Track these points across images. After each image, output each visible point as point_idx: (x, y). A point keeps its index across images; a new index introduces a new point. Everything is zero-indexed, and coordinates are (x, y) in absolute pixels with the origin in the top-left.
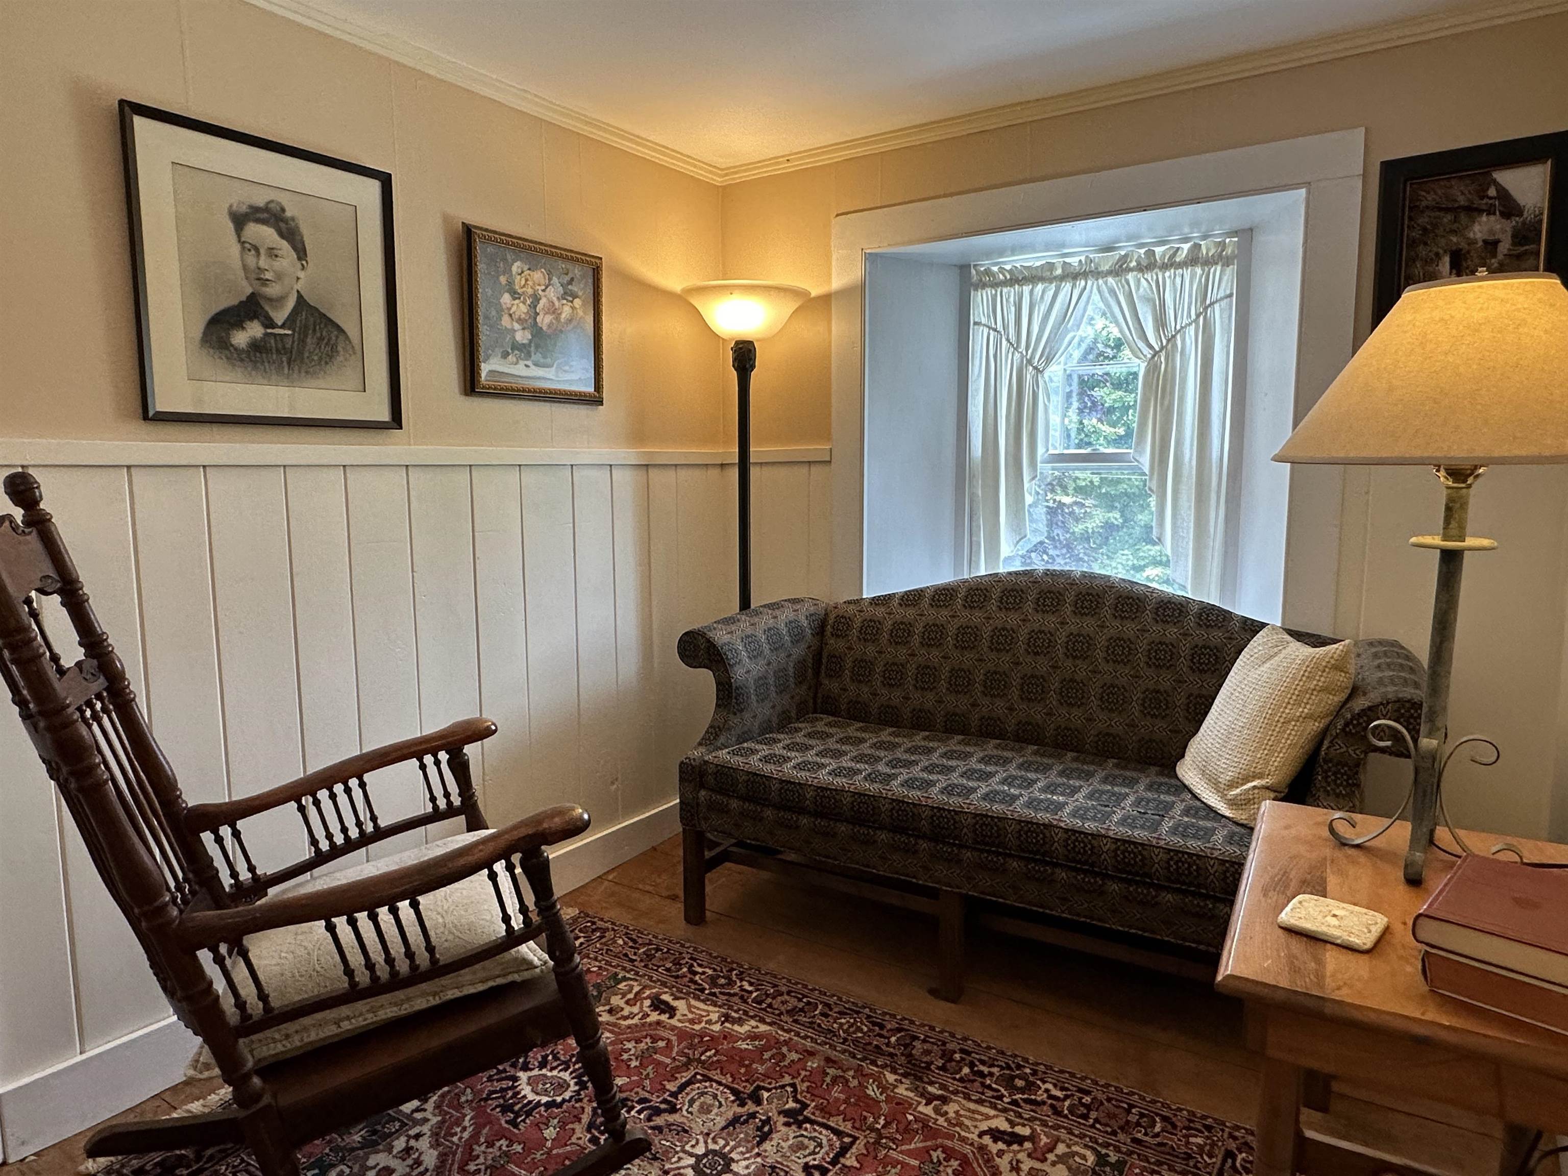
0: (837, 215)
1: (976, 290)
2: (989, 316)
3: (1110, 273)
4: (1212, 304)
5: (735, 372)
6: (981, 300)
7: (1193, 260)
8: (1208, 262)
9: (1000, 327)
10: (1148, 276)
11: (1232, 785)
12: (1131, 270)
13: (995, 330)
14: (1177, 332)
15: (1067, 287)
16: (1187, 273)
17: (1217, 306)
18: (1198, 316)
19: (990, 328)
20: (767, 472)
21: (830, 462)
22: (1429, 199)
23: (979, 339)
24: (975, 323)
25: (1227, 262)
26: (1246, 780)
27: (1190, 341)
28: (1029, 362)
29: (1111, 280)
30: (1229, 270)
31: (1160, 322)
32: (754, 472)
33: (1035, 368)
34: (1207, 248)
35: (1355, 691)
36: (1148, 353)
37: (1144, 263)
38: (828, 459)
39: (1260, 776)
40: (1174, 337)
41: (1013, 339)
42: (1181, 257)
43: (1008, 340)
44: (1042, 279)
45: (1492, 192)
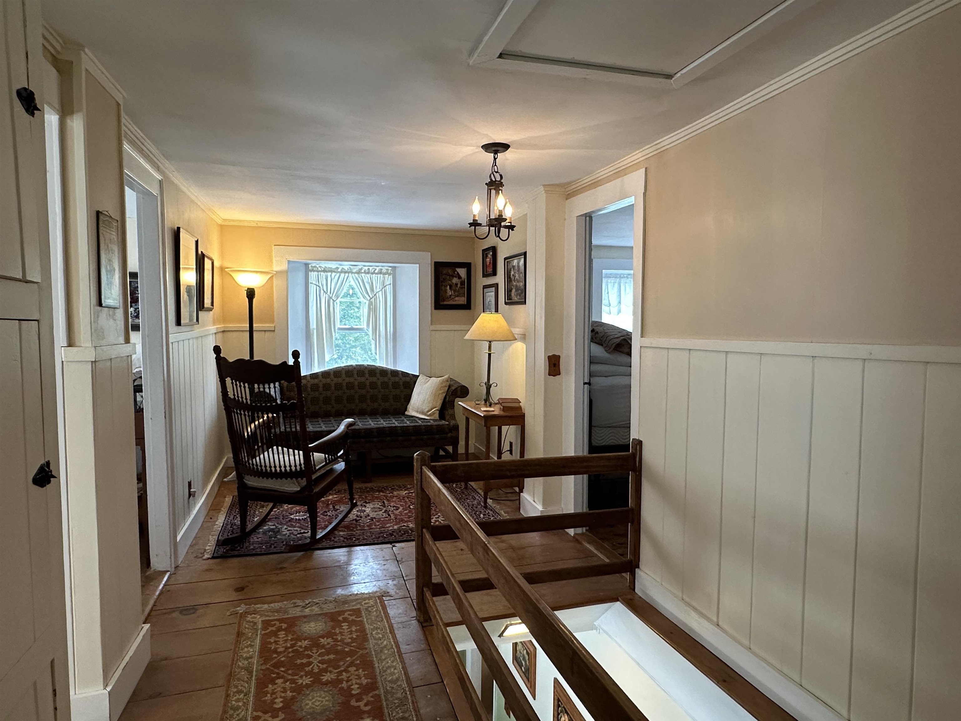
0: (275, 245)
1: (311, 272)
2: (316, 281)
3: (356, 273)
4: (386, 286)
5: (247, 299)
6: (313, 276)
7: (380, 272)
8: (385, 274)
9: (320, 285)
10: (367, 275)
11: (428, 411)
12: (363, 273)
13: (319, 286)
14: (377, 293)
15: (342, 275)
16: (379, 275)
17: (387, 287)
18: (382, 289)
19: (317, 285)
20: (259, 333)
21: (274, 331)
22: (444, 272)
23: (312, 289)
24: (311, 283)
25: (389, 274)
26: (432, 409)
27: (380, 295)
28: (331, 298)
29: (356, 275)
30: (390, 277)
31: (372, 290)
32: (255, 334)
33: (333, 300)
34: (384, 271)
35: (450, 387)
36: (369, 298)
37: (367, 271)
38: (273, 329)
39: (435, 408)
40: (376, 294)
41: (325, 290)
42: (376, 271)
43: (323, 290)
44: (334, 272)
45: (456, 273)
